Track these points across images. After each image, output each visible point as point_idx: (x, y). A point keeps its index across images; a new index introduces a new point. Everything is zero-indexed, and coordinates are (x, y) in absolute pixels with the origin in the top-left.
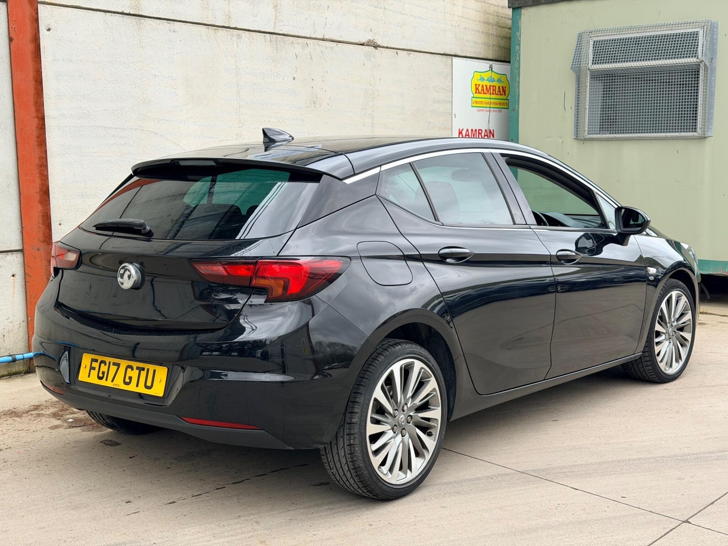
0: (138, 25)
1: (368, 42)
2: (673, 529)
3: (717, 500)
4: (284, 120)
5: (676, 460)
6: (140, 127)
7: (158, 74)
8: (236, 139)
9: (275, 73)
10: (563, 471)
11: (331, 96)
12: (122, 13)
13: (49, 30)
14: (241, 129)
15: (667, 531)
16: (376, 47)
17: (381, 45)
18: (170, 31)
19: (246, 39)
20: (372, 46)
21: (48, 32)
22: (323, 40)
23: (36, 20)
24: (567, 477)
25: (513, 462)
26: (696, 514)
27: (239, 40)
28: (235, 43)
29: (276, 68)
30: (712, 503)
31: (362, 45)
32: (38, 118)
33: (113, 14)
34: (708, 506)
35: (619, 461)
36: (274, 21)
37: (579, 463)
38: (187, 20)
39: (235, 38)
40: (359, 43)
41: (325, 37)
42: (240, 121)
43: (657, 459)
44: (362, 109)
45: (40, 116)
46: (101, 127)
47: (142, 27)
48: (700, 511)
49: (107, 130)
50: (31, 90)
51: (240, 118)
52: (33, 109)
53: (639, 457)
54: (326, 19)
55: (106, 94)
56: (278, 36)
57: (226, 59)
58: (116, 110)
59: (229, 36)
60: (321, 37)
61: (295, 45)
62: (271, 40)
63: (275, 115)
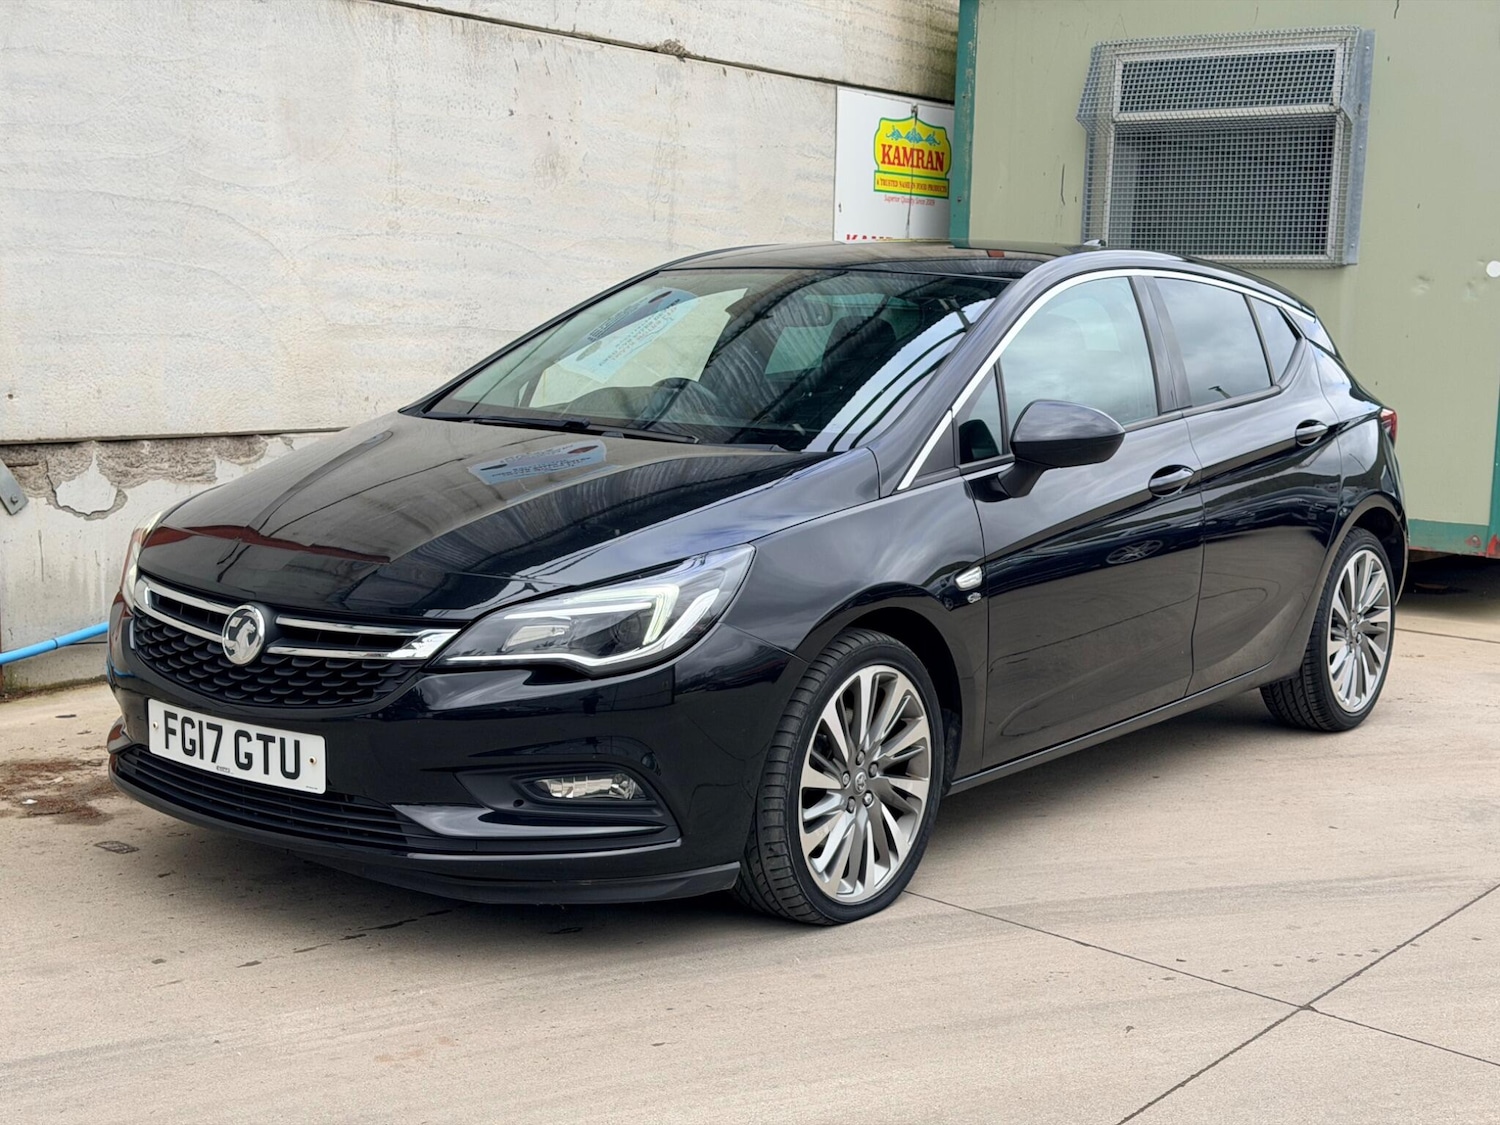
1: (666, 46)
2: (1282, 1021)
3: (1366, 968)
4: (489, 199)
5: (1284, 892)
6: (184, 197)
7: (227, 88)
8: (387, 233)
9: (473, 98)
10: (1059, 910)
11: (587, 153)
14: (399, 212)
15: (1269, 1024)
16: (681, 57)
17: (693, 54)
19: (414, 25)
20: (673, 54)
22: (573, 35)
24: (1066, 922)
25: (958, 893)
26: (1325, 994)
27: (397, 27)
28: (390, 33)
29: (473, 89)
30: (1358, 974)
31: (654, 50)
34: (1348, 979)
35: (1170, 893)
37: (1092, 896)
39: (389, 22)
40: (648, 46)
41: (578, 30)
42: (397, 196)
43: (1246, 890)
44: (651, 183)
46: (101, 193)
48: (1334, 988)
49: (115, 200)
51: (396, 189)
53: (1209, 886)
55: (115, 125)
56: (480, 23)
57: (371, 64)
58: (135, 161)
59: (376, 18)
60: (569, 29)
61: (515, 44)
62: (464, 32)
63: (469, 187)
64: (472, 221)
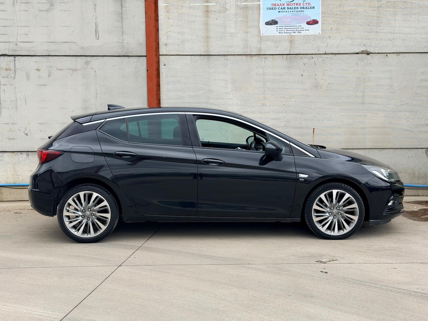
0: (208, 59)
1: (362, 52)
4: (294, 96)
6: (206, 102)
7: (218, 79)
8: (261, 106)
9: (289, 73)
11: (329, 82)
12: (200, 55)
13: (165, 65)
14: (265, 101)
16: (368, 54)
17: (373, 52)
18: (225, 60)
19: (271, 59)
20: (365, 54)
21: (165, 66)
22: (325, 54)
23: (159, 62)
27: (265, 60)
28: (263, 61)
29: (289, 71)
31: (358, 53)
32: (157, 100)
33: (195, 56)
36: (289, 49)
38: (235, 54)
39: (263, 59)
40: (354, 53)
41: (327, 53)
42: (264, 97)
44: (355, 88)
45: (159, 99)
46: (187, 102)
47: (210, 59)
49: (190, 103)
50: (155, 89)
51: (264, 96)
52: (155, 96)
54: (328, 43)
55: (190, 89)
56: (292, 55)
57: (257, 69)
58: (195, 95)
59: (259, 59)
60: (324, 53)
61: (304, 59)
62: (286, 58)
63: (288, 94)
64: (288, 101)
